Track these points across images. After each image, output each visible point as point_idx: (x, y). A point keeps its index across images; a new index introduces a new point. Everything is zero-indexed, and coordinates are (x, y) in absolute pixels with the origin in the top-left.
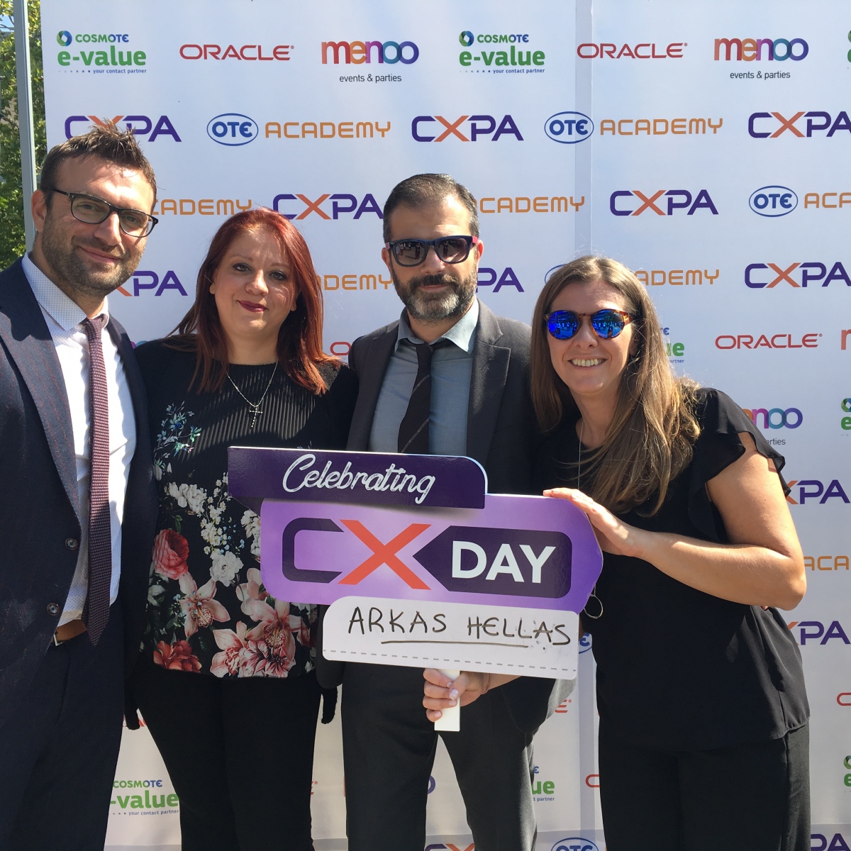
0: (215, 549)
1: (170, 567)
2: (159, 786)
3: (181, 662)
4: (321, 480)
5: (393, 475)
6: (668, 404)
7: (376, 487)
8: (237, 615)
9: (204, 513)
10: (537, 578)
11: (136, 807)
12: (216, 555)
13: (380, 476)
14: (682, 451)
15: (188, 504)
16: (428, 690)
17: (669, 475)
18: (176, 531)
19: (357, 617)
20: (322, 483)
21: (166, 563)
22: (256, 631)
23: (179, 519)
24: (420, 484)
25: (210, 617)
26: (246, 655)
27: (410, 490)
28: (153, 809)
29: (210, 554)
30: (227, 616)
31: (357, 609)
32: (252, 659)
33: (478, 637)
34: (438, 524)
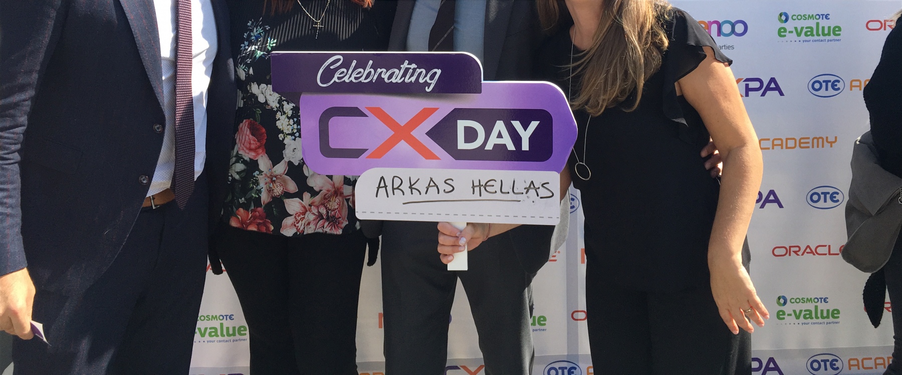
0: (288, 136)
1: (250, 149)
2: (231, 319)
3: (258, 225)
4: (348, 76)
5: (407, 70)
6: (641, 20)
7: (393, 80)
8: (303, 187)
9: (279, 107)
10: (525, 146)
11: (213, 336)
12: (288, 140)
13: (397, 71)
14: (654, 60)
15: (266, 100)
16: (441, 239)
17: (643, 78)
18: (256, 121)
19: (382, 184)
20: (349, 78)
21: (248, 146)
22: (318, 198)
23: (259, 111)
24: (429, 76)
25: (282, 189)
26: (310, 217)
27: (421, 81)
28: (226, 338)
29: (283, 139)
30: (296, 188)
31: (382, 178)
32: (314, 220)
33: (480, 195)
34: (444, 107)
